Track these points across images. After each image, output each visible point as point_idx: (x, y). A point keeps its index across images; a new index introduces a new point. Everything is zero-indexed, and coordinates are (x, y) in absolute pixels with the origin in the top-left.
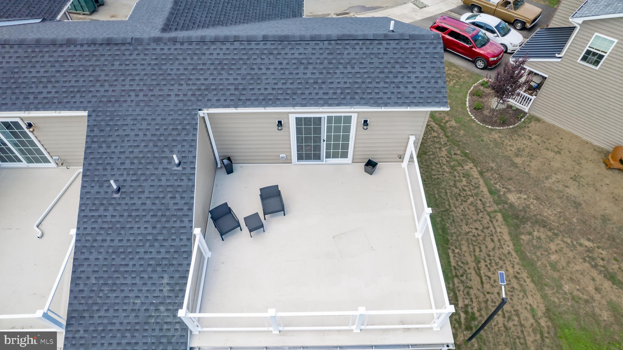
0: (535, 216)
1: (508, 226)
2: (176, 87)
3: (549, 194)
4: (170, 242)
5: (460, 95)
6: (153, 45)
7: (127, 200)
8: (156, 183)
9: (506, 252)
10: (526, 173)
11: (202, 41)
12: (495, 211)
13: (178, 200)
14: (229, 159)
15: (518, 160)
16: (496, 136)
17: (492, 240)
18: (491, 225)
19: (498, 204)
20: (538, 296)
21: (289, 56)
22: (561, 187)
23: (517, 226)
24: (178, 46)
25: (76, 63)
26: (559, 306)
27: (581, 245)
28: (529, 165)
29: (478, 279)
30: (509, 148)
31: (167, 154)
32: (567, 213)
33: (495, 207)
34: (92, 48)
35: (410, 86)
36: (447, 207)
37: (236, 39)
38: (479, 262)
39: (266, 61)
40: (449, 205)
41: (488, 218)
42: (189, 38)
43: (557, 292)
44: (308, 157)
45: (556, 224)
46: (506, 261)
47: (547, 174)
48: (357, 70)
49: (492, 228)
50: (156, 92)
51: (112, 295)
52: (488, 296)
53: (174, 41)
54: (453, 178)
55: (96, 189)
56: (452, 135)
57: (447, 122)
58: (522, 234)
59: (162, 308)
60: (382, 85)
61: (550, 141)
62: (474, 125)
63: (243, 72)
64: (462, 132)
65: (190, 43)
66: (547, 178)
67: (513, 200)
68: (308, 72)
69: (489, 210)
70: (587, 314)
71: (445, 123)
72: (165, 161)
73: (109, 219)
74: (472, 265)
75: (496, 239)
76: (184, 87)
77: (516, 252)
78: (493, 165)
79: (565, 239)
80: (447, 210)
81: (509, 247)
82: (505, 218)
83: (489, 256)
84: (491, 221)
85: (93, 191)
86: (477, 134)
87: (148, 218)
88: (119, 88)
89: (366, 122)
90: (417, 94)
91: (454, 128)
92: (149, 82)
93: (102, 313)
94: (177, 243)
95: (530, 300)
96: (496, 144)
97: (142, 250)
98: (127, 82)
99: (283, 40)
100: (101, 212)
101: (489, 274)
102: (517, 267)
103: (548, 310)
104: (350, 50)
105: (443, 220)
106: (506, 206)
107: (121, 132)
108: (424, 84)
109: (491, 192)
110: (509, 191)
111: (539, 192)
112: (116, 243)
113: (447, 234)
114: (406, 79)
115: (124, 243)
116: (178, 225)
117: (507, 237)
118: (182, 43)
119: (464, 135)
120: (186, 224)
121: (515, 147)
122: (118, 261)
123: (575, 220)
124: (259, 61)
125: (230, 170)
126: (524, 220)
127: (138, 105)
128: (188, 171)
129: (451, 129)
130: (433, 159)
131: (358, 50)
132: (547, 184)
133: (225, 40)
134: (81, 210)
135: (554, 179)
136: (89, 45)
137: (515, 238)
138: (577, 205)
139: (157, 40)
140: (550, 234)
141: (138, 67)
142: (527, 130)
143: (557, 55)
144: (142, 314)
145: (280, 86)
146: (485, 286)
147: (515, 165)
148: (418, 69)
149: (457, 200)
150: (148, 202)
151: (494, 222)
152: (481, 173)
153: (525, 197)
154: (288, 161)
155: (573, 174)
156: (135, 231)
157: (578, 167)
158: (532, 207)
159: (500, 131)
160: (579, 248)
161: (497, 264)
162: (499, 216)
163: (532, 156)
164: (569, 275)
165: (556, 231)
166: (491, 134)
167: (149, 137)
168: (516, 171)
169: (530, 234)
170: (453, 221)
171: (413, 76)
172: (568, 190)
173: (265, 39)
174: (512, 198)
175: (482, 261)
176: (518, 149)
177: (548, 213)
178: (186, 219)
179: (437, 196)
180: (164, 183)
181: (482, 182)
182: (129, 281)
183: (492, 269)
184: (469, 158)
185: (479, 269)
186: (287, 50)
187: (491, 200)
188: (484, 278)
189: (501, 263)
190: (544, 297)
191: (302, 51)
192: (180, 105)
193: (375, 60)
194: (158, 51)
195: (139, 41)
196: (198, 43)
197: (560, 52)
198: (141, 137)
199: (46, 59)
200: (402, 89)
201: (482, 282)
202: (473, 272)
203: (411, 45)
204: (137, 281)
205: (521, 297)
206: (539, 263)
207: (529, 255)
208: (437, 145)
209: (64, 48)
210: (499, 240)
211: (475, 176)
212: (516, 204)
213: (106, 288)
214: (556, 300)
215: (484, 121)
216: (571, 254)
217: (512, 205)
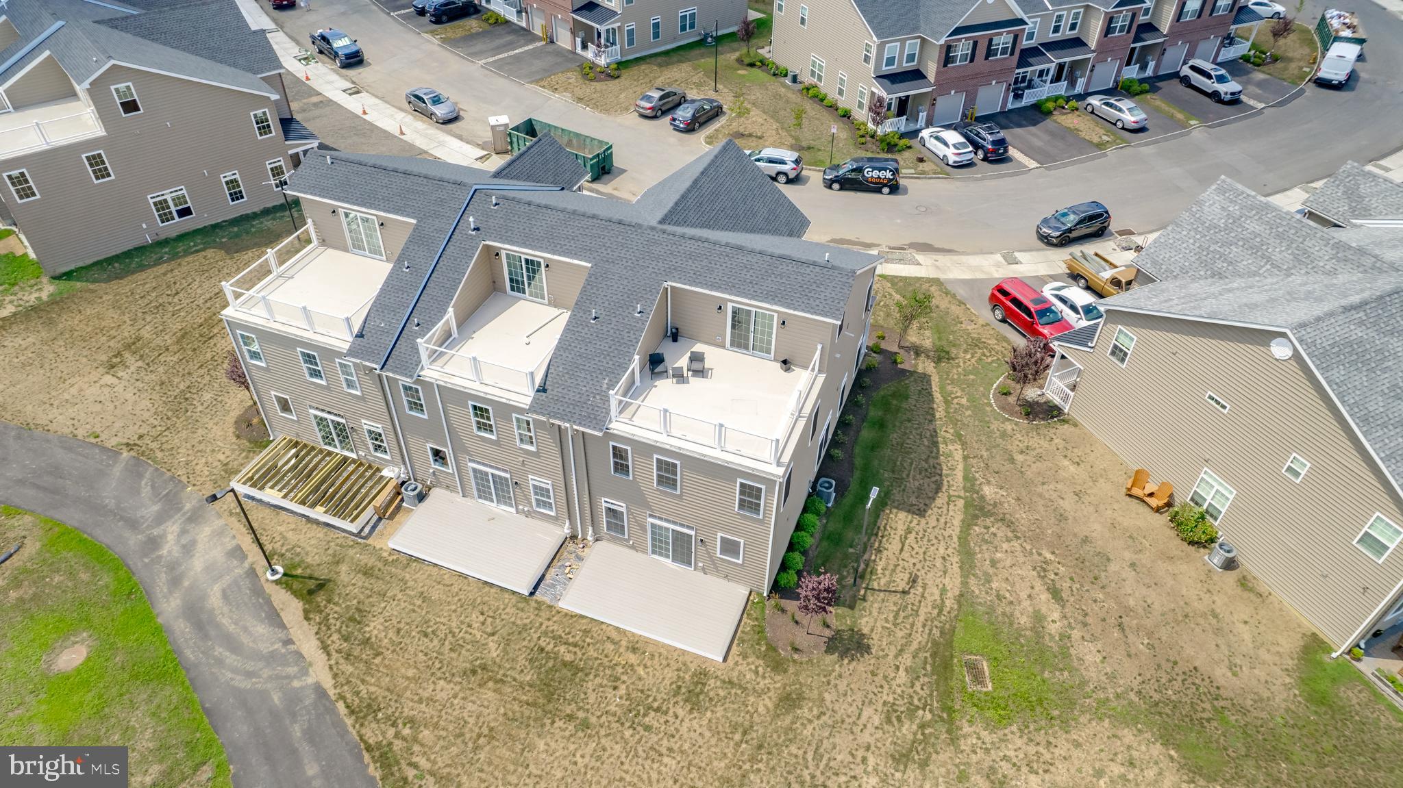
0: (1004, 514)
1: (965, 513)
2: (655, 263)
3: (1035, 499)
4: (617, 359)
5: (990, 375)
6: (649, 231)
7: (599, 326)
8: (621, 320)
9: (946, 534)
10: (1022, 472)
11: (683, 236)
12: (959, 497)
13: (631, 335)
14: (677, 329)
15: (1019, 458)
16: (1008, 427)
17: (938, 520)
18: (945, 507)
19: (966, 491)
20: (958, 581)
21: (739, 260)
22: (1055, 495)
23: (976, 517)
24: (665, 236)
25: (594, 231)
26: (977, 596)
27: (1040, 554)
28: (1030, 466)
29: (900, 546)
30: (1017, 443)
31: (634, 304)
32: (1045, 523)
33: (962, 493)
34: (608, 223)
35: (818, 301)
36: (904, 476)
37: (707, 241)
38: (910, 533)
39: (722, 260)
40: (908, 476)
41: (947, 499)
42: (684, 234)
43: (983, 585)
44: (739, 346)
45: (1024, 529)
46: (942, 543)
47: (1046, 480)
48: (784, 281)
49: (944, 510)
50: (641, 263)
51: (569, 381)
52: (901, 562)
53: (664, 232)
54: (928, 453)
55: (581, 314)
56: (955, 412)
57: (957, 397)
58: (976, 525)
59: (598, 397)
60: (798, 295)
61: (1076, 450)
62: (988, 409)
63: (703, 263)
64: (969, 413)
65: (675, 235)
66: (1043, 484)
67: (987, 493)
68: (749, 274)
69: (952, 493)
70: (1004, 614)
71: (953, 399)
72: (631, 308)
73: (583, 335)
74: (901, 532)
75: (942, 520)
76: (660, 264)
77: (959, 538)
78: (985, 454)
79: (1025, 544)
80: (903, 479)
81: (955, 530)
82: (966, 506)
83: (925, 531)
84: (948, 504)
85: (579, 315)
86: (987, 419)
87: (608, 341)
88: (616, 254)
89: (784, 322)
90: (827, 309)
91: (962, 406)
92: (637, 255)
93: (560, 390)
94: (621, 361)
95: (947, 581)
96: (1004, 435)
97: (597, 359)
98: (623, 252)
99: (739, 248)
100: (579, 329)
101: (915, 546)
102: (950, 551)
103: (961, 595)
104: (784, 266)
105: (892, 486)
106: (975, 496)
107: (608, 283)
108: (828, 302)
109: (965, 478)
110: (989, 483)
111: (1024, 494)
112: (583, 350)
113: (889, 499)
114: (817, 296)
115: (588, 352)
116: (626, 350)
117: (957, 522)
118: (669, 234)
119: (970, 416)
120: (631, 350)
121: (1026, 444)
122: (580, 361)
123: (1050, 532)
124: (717, 259)
125: (675, 340)
126: (987, 514)
127: (625, 268)
128: (644, 318)
129: (957, 406)
130: (916, 429)
131: (790, 268)
132: (1040, 489)
133: (698, 239)
134: (567, 325)
135: (1052, 486)
136: (606, 221)
137: (967, 526)
138: (1062, 518)
139: (653, 228)
140: (1010, 534)
141: (634, 243)
142: (1054, 430)
143: (1090, 344)
144: (584, 397)
145: (725, 279)
146: (903, 553)
147: (1012, 460)
148: (829, 291)
149: (920, 473)
150: (612, 331)
151: (951, 507)
152: (965, 458)
153: (1005, 494)
154: (723, 347)
155: (1079, 488)
156: (597, 346)
157: (1091, 484)
158: (1006, 505)
159: (1017, 424)
160: (1036, 556)
161: (929, 541)
162: (961, 503)
163: (1039, 458)
164: (1007, 575)
165: (1019, 535)
166: (1003, 423)
167: (626, 290)
168: (1009, 466)
169: (987, 528)
170: (904, 490)
171: (823, 294)
172: (1061, 502)
173: (727, 245)
174: (987, 491)
175: (914, 533)
176: (1027, 447)
177: (1022, 517)
178: (632, 348)
179: (898, 463)
180: (626, 321)
181: (961, 466)
182: (583, 375)
183: (920, 543)
184: (960, 440)
185: (906, 538)
186: (740, 256)
187: (962, 485)
188: (906, 547)
189: (935, 541)
190: (965, 584)
191: (750, 259)
192: (654, 275)
193: (800, 278)
194: (651, 236)
195: (640, 226)
196: (680, 237)
197: (1092, 341)
198: (621, 289)
199: (576, 224)
200: (811, 301)
201: (902, 550)
202: (898, 538)
203: (831, 273)
204: (588, 377)
205: (938, 575)
206: (979, 556)
207: (972, 545)
208: (929, 417)
209: (590, 220)
210: (946, 523)
211: (956, 458)
212: (989, 497)
213: (567, 376)
214: (977, 592)
215: (1003, 408)
216: (1022, 560)
217: (982, 498)
